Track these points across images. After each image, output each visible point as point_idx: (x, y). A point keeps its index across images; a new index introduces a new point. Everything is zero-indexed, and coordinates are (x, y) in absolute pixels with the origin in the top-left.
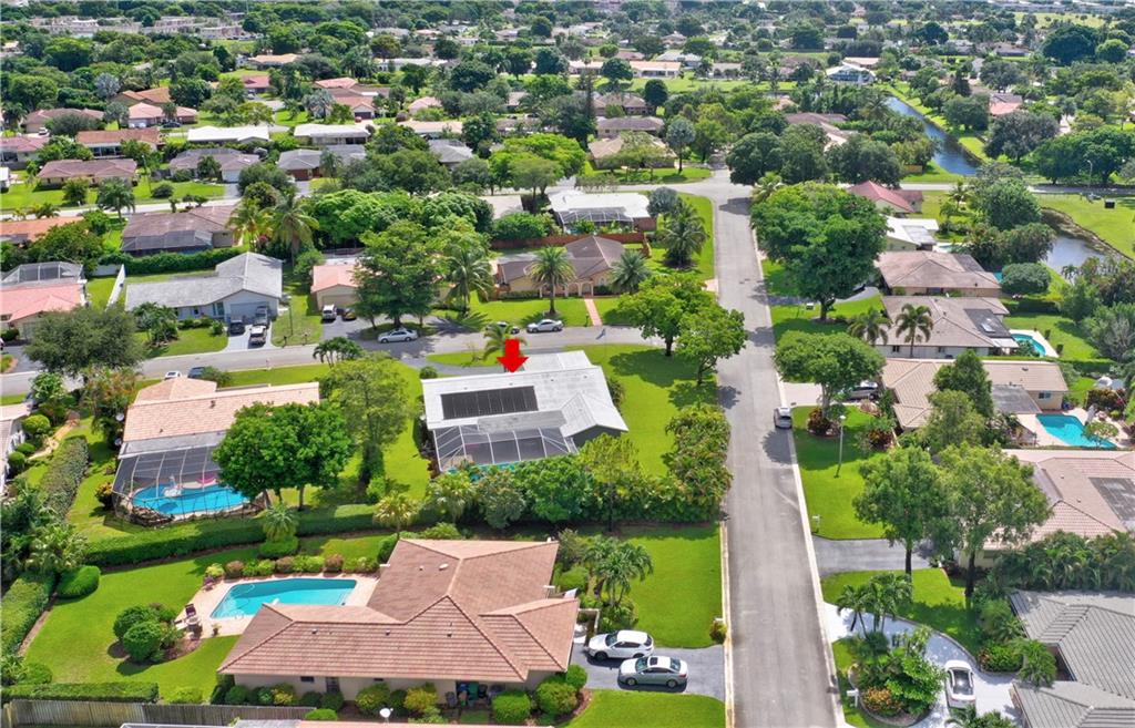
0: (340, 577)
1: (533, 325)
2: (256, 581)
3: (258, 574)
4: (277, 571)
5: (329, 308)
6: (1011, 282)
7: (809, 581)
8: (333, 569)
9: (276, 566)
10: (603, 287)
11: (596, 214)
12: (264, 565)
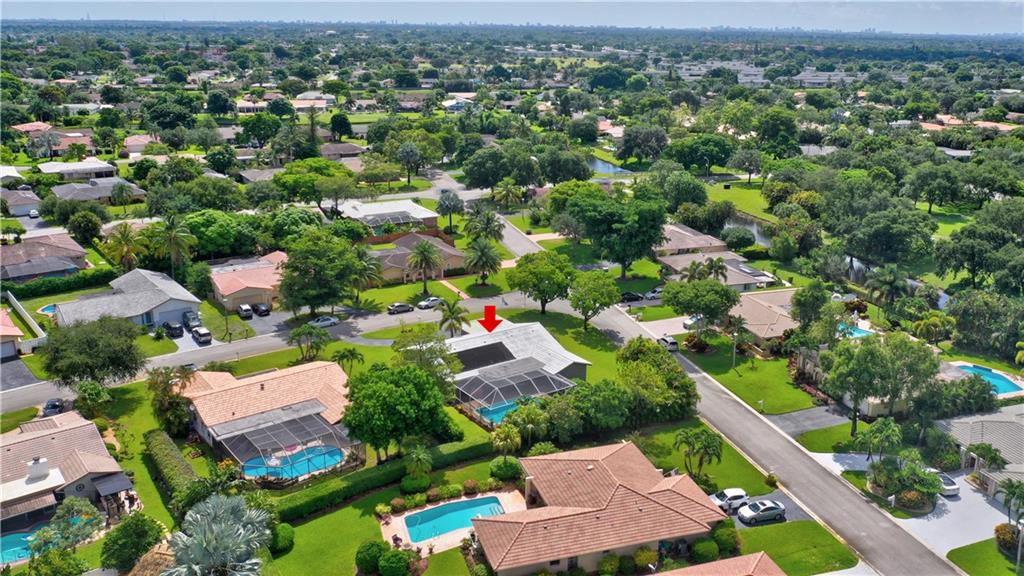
0: (479, 496)
1: (423, 303)
2: (418, 511)
3: (417, 506)
4: (429, 501)
5: (246, 307)
6: (735, 240)
7: (789, 442)
8: (470, 492)
9: (428, 497)
10: (448, 270)
11: (394, 217)
12: (419, 497)
